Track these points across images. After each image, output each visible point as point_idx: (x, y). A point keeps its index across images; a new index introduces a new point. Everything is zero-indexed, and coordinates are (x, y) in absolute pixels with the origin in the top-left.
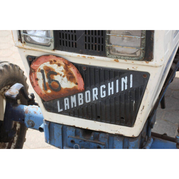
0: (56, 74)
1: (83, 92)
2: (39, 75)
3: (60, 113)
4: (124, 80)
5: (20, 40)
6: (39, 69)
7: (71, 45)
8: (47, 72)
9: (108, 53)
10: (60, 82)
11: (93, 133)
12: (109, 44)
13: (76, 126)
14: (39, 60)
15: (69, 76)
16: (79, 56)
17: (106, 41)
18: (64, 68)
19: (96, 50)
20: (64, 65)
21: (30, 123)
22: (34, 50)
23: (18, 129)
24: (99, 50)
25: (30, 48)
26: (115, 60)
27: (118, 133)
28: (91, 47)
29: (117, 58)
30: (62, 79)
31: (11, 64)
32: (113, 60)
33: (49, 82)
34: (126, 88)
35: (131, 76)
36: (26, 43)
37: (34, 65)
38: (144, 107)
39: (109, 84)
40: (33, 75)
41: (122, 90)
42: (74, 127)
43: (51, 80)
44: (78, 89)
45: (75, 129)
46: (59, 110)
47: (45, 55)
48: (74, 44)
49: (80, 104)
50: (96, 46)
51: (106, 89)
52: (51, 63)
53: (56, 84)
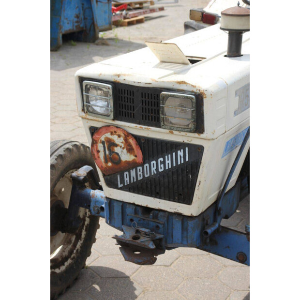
0: (116, 145)
1: (142, 165)
2: (100, 147)
3: (121, 189)
4: (180, 153)
5: (83, 110)
6: (101, 141)
7: (130, 116)
8: (108, 144)
9: (162, 123)
10: (120, 154)
11: (153, 212)
12: (163, 115)
13: (136, 203)
14: (101, 130)
15: (129, 147)
16: (136, 126)
17: (161, 112)
18: (124, 139)
19: (152, 120)
20: (124, 136)
21: (96, 208)
22: (96, 121)
23: (87, 225)
24: (155, 121)
25: (92, 118)
26: (170, 132)
27: (177, 211)
28: (147, 118)
29: (170, 129)
30: (122, 151)
31: (82, 145)
32: (168, 131)
33: (110, 154)
34: (182, 162)
35: (187, 149)
36: (88, 113)
37: (96, 136)
38: (200, 182)
39: (166, 157)
40: (95, 146)
41: (179, 163)
42: (134, 204)
43: (111, 152)
44: (138, 162)
45: (134, 207)
46: (120, 186)
47: (106, 126)
48: (132, 115)
49: (139, 179)
50: (152, 116)
51: (164, 163)
52: (112, 134)
53: (117, 156)
